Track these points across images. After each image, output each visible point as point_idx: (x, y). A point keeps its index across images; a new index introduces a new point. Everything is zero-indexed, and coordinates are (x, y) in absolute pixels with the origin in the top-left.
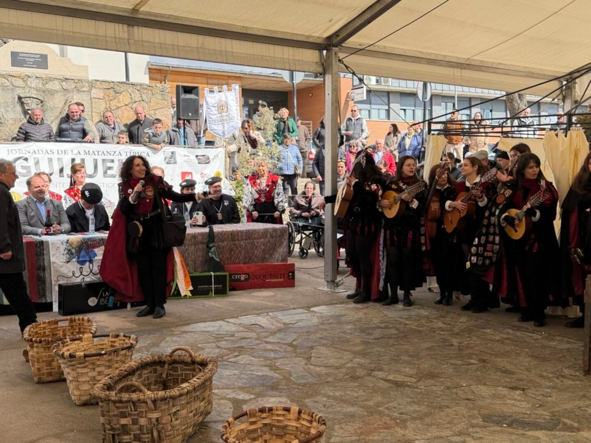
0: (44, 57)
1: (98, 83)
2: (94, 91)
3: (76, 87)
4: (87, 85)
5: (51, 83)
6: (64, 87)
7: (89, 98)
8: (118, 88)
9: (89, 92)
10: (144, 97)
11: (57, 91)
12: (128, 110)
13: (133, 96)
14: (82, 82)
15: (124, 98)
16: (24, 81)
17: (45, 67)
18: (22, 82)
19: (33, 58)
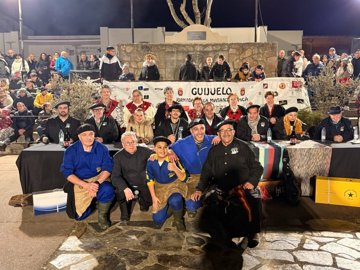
0: (205, 33)
1: (234, 45)
2: (231, 50)
3: (221, 48)
4: (227, 47)
5: (208, 48)
6: (214, 49)
7: (228, 54)
8: (245, 47)
9: (228, 50)
10: (260, 51)
11: (210, 52)
12: (250, 59)
13: (253, 51)
14: (224, 46)
15: (248, 53)
16: (193, 48)
17: (205, 39)
18: (192, 48)
19: (198, 34)
